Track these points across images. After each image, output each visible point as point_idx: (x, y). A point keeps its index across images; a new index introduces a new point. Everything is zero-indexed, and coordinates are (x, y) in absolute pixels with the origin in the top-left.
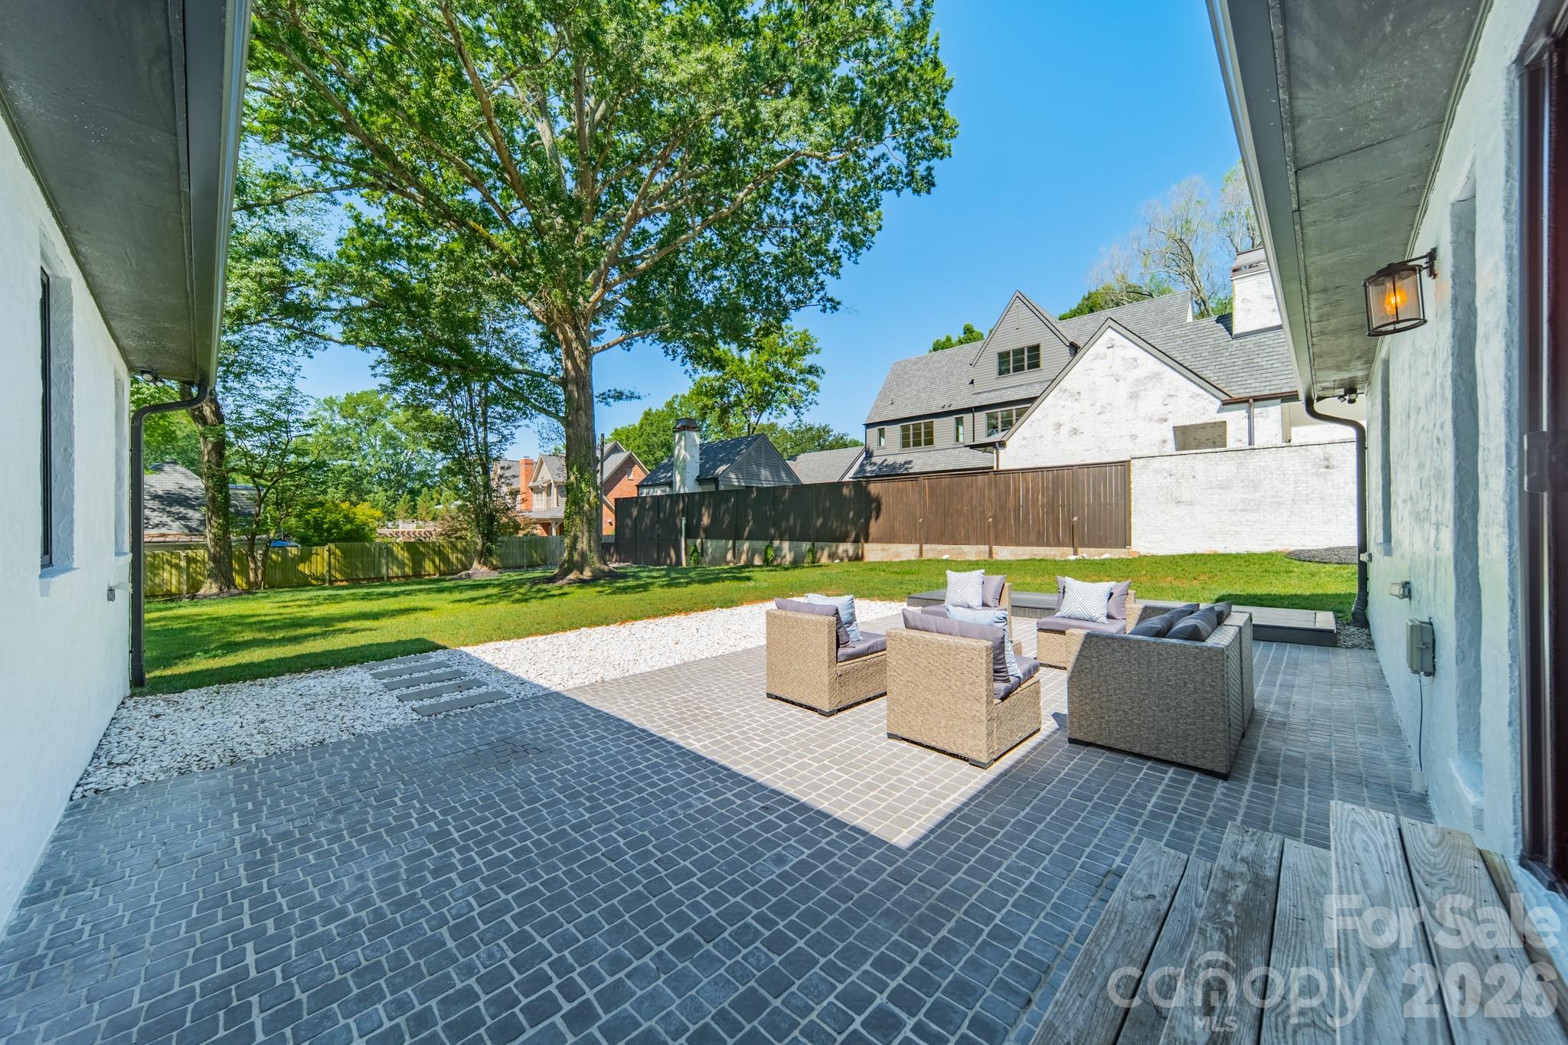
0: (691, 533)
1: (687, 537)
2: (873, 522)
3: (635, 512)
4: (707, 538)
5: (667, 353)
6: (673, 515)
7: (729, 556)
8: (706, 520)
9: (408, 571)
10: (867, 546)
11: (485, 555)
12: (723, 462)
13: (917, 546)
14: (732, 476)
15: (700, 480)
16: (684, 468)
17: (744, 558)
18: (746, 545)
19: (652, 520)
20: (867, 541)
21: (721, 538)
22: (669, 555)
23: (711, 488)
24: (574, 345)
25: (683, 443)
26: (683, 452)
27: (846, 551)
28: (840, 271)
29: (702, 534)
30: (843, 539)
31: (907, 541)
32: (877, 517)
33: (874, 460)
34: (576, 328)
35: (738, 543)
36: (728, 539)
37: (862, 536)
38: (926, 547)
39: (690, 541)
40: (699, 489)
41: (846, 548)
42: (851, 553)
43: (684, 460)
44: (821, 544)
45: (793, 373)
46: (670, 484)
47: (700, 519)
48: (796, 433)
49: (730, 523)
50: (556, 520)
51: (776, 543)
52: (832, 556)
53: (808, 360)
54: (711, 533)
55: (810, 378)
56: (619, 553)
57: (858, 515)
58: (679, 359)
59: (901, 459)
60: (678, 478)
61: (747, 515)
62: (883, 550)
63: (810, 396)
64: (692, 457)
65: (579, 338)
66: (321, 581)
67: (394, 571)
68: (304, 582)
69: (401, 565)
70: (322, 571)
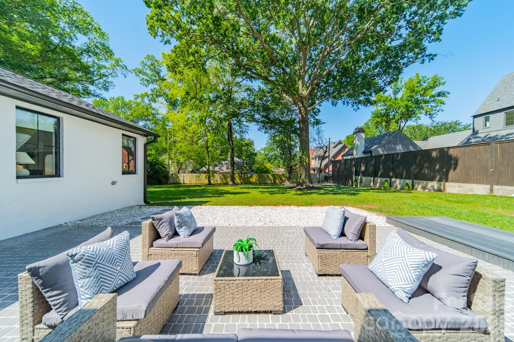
0: (357, 174)
1: (355, 175)
2: (451, 172)
3: (338, 165)
4: (363, 176)
5: (344, 104)
6: (351, 167)
7: (372, 184)
8: (363, 168)
9: (272, 182)
10: (447, 184)
11: (289, 179)
12: (376, 144)
13: (488, 186)
14: (380, 150)
15: (364, 152)
16: (357, 148)
17: (378, 185)
18: (379, 180)
19: (344, 168)
20: (447, 180)
21: (369, 176)
22: (349, 182)
23: (369, 155)
24: (302, 109)
25: (357, 138)
26: (357, 142)
27: (433, 186)
28: (441, 37)
29: (361, 174)
30: (432, 179)
31: (479, 182)
32: (455, 169)
33: (479, 135)
34: (302, 103)
35: (376, 178)
36: (372, 177)
37: (445, 178)
38: (495, 187)
39: (356, 177)
40: (364, 156)
41: (435, 184)
42: (436, 187)
43: (357, 145)
44: (417, 181)
45: (428, 98)
46: (352, 154)
47: (360, 168)
48: (434, 127)
49: (372, 170)
50: (317, 168)
51: (393, 180)
52: (424, 188)
53: (438, 90)
54: (365, 174)
55: (439, 98)
56: (333, 180)
57: (441, 167)
58: (350, 105)
59: (504, 133)
60: (355, 152)
61: (379, 167)
62: (460, 187)
63: (438, 108)
64: (361, 143)
65: (303, 106)
66: (254, 183)
67: (269, 182)
68: (251, 183)
69: (271, 180)
70: (254, 181)
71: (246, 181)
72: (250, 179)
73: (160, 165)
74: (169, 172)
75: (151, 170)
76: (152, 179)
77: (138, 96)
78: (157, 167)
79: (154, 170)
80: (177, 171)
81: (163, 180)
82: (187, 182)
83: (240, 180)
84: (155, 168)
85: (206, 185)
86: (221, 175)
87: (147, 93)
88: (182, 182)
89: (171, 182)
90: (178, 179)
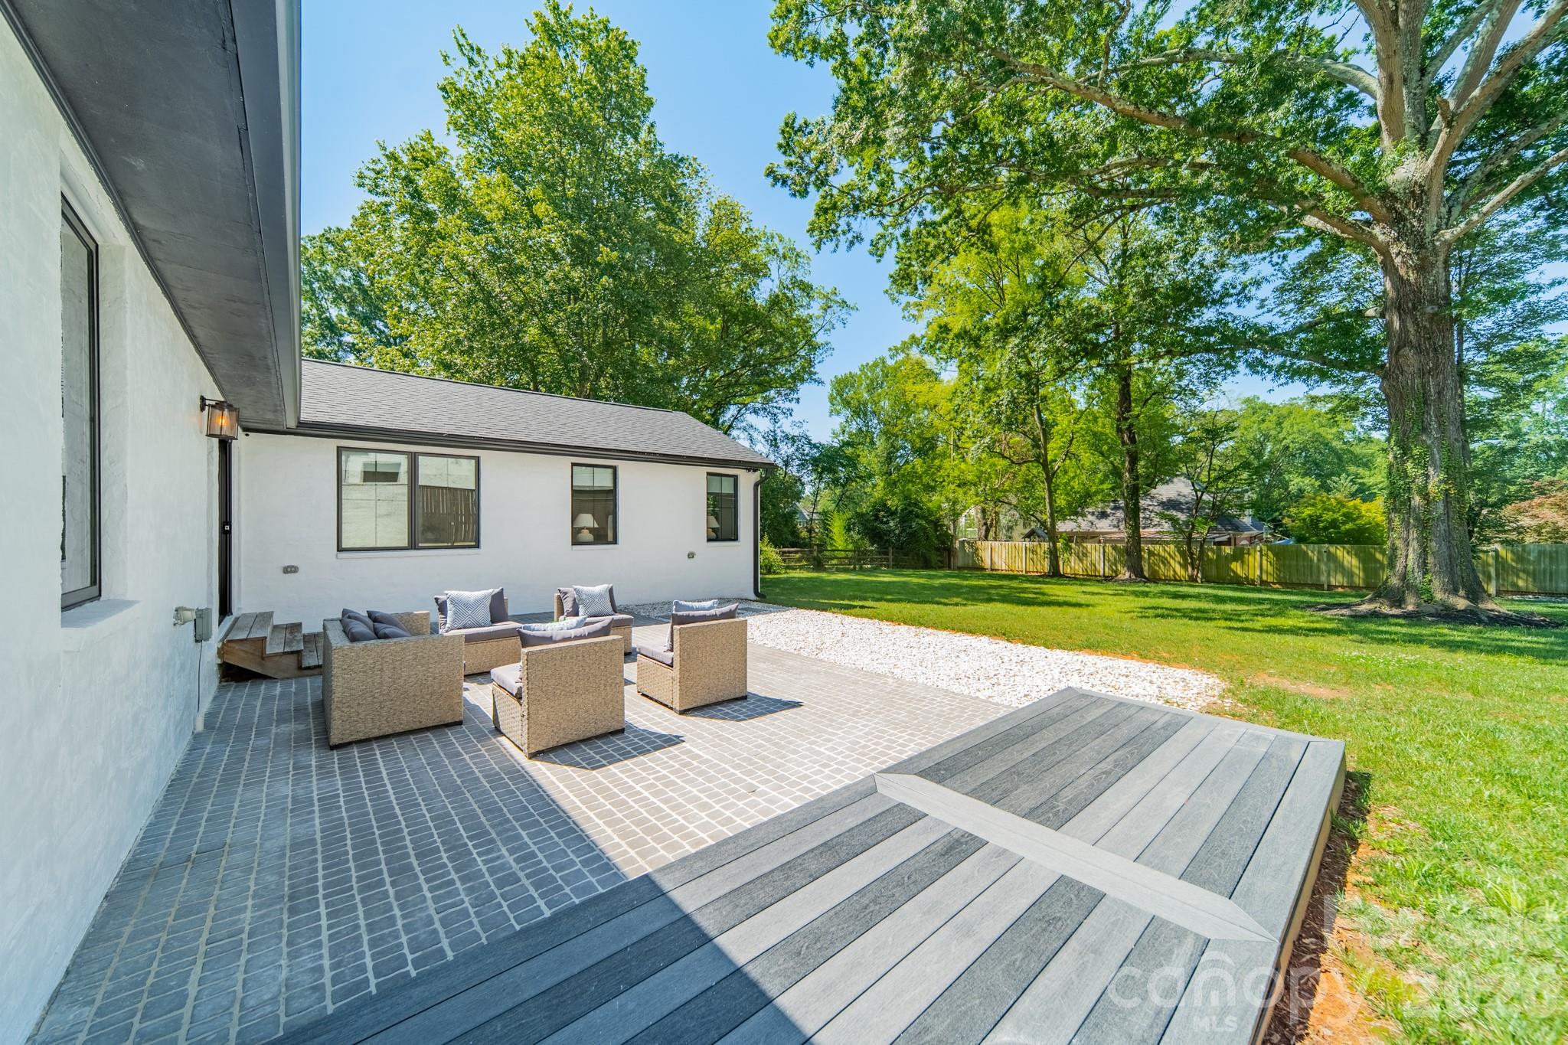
66: (1253, 582)
67: (1337, 579)
68: (1238, 582)
69: (1349, 574)
70: (1254, 573)
71: (1213, 572)
72: (1234, 566)
73: (924, 518)
74: (953, 537)
75: (903, 530)
76: (906, 554)
77: (896, 349)
78: (914, 525)
79: (908, 530)
80: (983, 533)
81: (934, 558)
82: (1002, 565)
83: (1184, 566)
84: (910, 527)
85: (1045, 576)
86: (1109, 548)
87: (913, 337)
88: (987, 564)
89: (960, 563)
90: (977, 555)
